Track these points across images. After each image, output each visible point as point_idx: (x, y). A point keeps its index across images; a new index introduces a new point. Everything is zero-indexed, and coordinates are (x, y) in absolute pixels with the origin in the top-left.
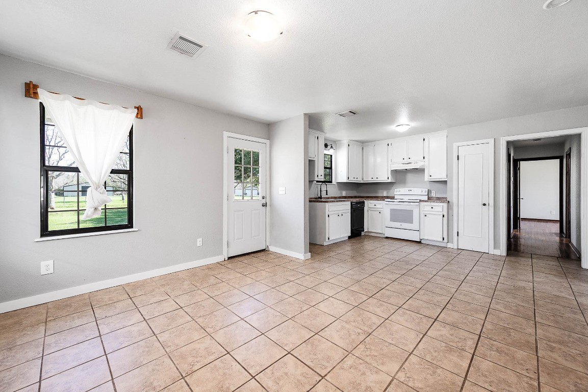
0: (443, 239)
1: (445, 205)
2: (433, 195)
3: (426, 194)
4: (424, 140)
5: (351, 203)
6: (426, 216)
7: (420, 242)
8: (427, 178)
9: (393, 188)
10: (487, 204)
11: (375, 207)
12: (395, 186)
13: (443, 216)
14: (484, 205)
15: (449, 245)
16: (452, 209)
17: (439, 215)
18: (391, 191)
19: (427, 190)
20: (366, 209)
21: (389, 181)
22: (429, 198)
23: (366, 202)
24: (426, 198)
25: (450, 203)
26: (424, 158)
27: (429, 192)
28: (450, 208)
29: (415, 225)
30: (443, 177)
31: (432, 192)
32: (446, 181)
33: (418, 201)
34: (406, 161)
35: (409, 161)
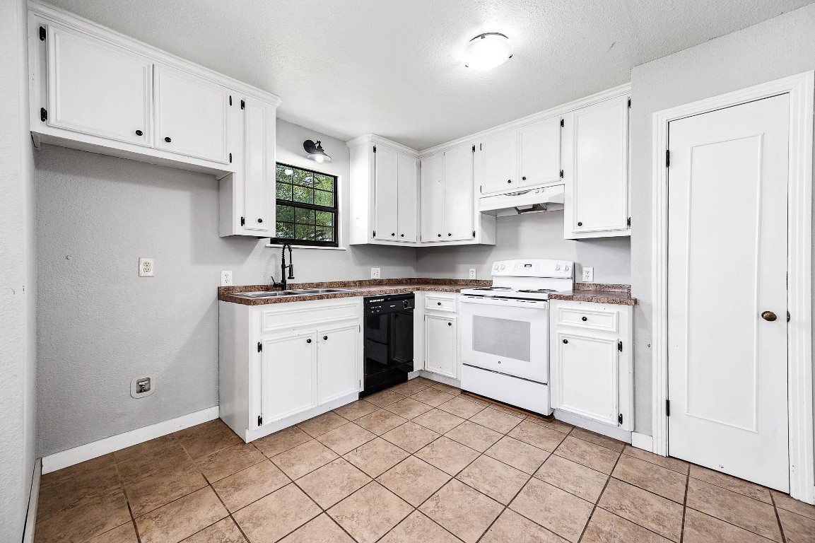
0: (620, 420)
1: (625, 310)
2: (587, 277)
3: (569, 274)
4: (562, 123)
5: (366, 300)
6: (565, 342)
7: (550, 418)
8: (570, 230)
9: (490, 259)
10: (781, 316)
11: (439, 308)
12: (493, 254)
13: (620, 347)
14: (771, 317)
15: (640, 441)
16: (647, 326)
17: (607, 342)
18: (485, 267)
19: (571, 265)
20: (418, 313)
21: (477, 241)
22: (576, 287)
23: (419, 296)
24: (566, 288)
25: (642, 306)
26: (562, 174)
27: (576, 269)
28: (639, 323)
29: (535, 368)
30: (616, 226)
31: (585, 269)
32: (629, 238)
33: (544, 296)
34: (517, 185)
35: (524, 186)
